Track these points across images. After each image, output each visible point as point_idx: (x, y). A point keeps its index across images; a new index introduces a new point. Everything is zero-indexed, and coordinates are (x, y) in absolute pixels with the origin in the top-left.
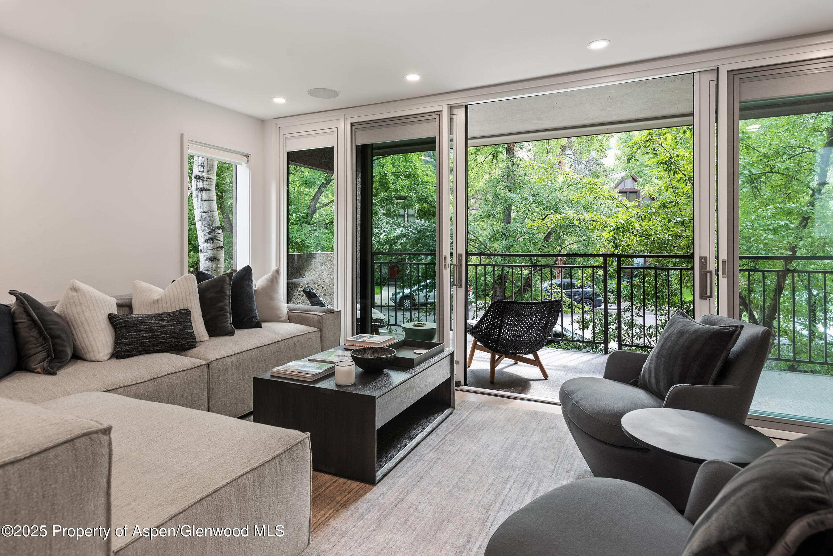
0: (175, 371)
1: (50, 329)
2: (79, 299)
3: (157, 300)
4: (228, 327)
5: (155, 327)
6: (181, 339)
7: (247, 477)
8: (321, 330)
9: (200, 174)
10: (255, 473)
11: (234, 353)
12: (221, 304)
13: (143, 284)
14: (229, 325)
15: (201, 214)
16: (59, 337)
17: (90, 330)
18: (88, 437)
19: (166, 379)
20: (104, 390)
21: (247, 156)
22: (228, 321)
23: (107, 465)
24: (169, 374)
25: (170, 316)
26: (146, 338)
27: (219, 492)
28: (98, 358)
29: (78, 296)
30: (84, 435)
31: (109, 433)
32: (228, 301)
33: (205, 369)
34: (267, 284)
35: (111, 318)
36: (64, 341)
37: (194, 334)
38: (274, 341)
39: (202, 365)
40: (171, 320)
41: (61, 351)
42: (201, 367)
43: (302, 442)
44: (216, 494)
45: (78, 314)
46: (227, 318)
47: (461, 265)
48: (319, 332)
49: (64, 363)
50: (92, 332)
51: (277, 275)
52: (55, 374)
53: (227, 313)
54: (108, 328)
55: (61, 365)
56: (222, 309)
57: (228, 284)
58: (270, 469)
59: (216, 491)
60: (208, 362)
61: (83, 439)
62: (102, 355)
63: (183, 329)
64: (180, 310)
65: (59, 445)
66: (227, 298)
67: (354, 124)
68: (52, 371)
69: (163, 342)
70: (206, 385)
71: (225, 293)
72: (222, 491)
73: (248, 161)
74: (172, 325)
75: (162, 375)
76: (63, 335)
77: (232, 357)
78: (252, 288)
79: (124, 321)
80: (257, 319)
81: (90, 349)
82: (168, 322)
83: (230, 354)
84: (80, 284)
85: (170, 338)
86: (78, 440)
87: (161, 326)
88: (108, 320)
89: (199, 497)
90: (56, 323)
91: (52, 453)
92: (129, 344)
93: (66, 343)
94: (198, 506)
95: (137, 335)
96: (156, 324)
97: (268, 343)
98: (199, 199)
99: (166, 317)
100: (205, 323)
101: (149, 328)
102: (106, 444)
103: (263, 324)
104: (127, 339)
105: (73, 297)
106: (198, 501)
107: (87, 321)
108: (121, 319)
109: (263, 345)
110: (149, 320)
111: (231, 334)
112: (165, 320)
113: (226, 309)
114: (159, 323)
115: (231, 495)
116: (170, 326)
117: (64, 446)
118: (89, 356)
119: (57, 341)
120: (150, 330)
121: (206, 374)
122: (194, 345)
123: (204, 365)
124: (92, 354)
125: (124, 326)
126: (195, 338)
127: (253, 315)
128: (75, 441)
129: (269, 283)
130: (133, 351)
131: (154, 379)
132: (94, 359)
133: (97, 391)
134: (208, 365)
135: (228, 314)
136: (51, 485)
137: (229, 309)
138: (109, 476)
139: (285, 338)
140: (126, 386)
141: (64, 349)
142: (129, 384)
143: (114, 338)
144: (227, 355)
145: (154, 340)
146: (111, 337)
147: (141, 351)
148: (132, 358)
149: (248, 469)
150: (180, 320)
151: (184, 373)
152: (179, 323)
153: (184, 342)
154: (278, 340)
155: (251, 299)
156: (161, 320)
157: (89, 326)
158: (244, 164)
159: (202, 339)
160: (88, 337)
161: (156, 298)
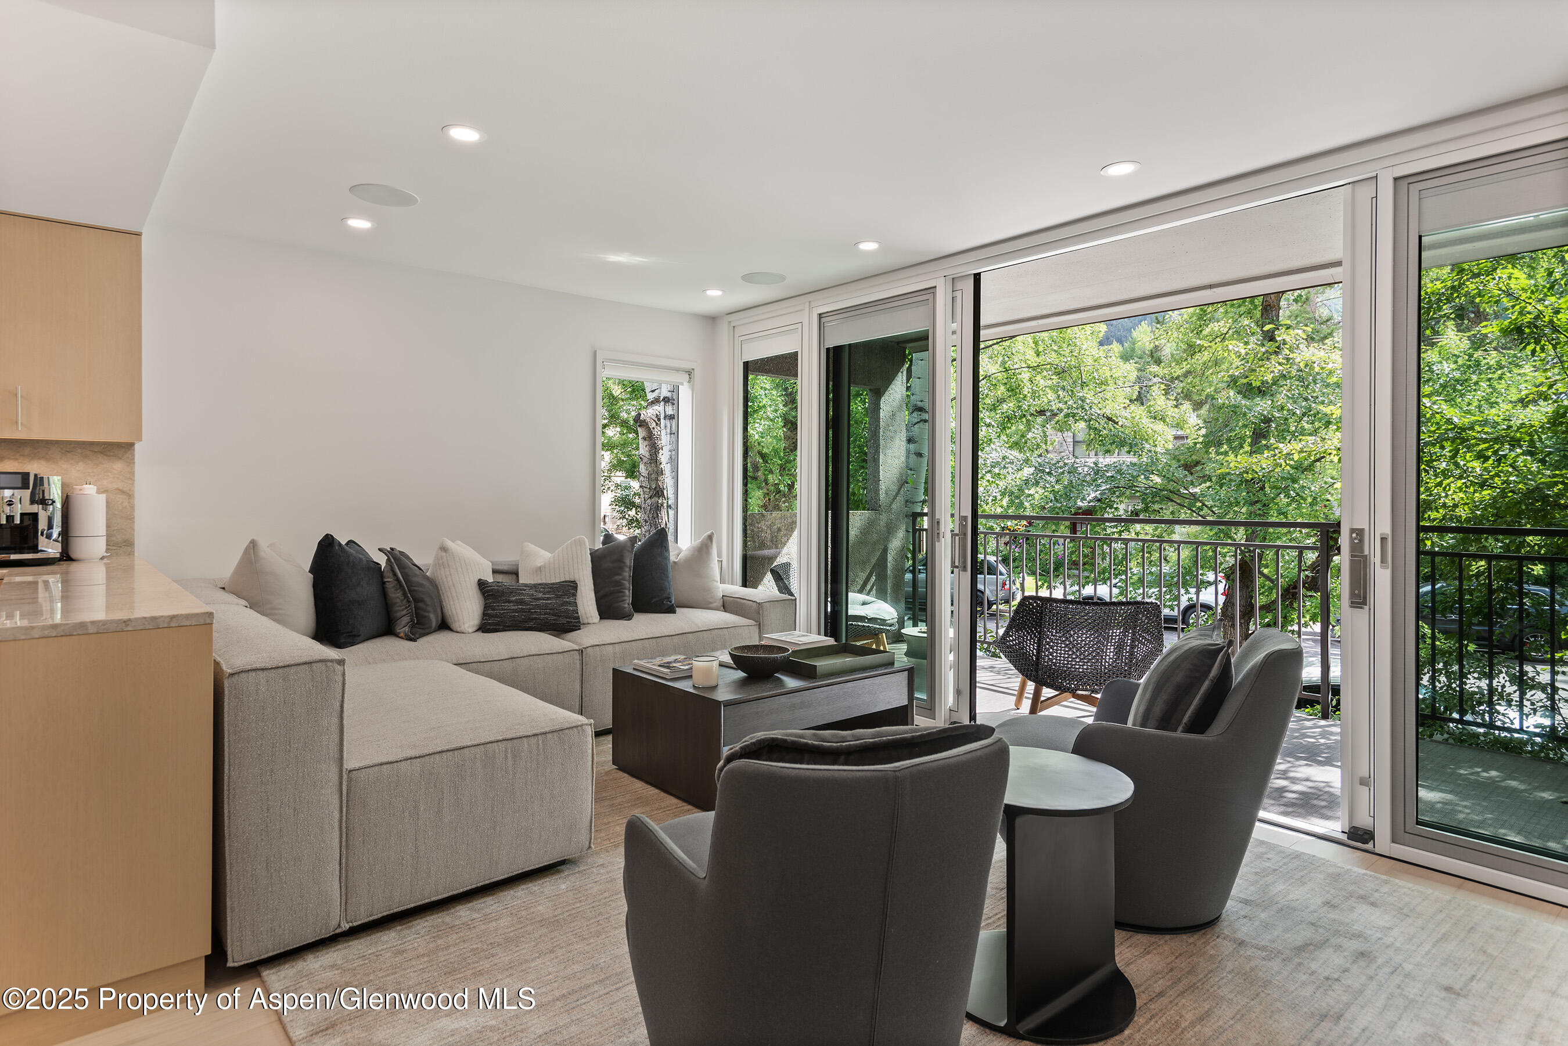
0: (539, 653)
1: (414, 590)
2: (447, 560)
3: (540, 567)
4: (625, 608)
5: (527, 599)
6: (560, 616)
7: (498, 745)
8: (760, 624)
9: (669, 395)
10: (509, 744)
11: (619, 641)
12: (617, 578)
13: (532, 547)
14: (626, 606)
15: (670, 453)
16: (422, 601)
17: (457, 596)
18: (324, 663)
19: (526, 660)
20: (456, 662)
21: (690, 373)
22: (625, 600)
23: (341, 691)
24: (530, 656)
25: (548, 588)
26: (515, 611)
27: (462, 751)
28: (462, 629)
29: (447, 557)
30: (320, 661)
31: (344, 665)
32: (627, 574)
33: (577, 656)
34: (693, 555)
35: (482, 584)
36: (427, 605)
37: (577, 613)
38: (681, 632)
39: (573, 650)
40: (549, 592)
41: (425, 617)
42: (573, 652)
43: (579, 728)
44: (459, 751)
45: (446, 578)
46: (624, 596)
47: (965, 534)
48: (757, 627)
49: (427, 631)
50: (458, 599)
51: (710, 543)
52: (415, 640)
53: (625, 589)
54: (476, 596)
55: (423, 631)
56: (619, 584)
57: (629, 551)
58: (529, 745)
59: (460, 749)
60: (581, 647)
61: (320, 664)
62: (466, 626)
63: (562, 605)
64: (566, 582)
65: (299, 664)
66: (627, 569)
67: (823, 315)
68: (413, 636)
69: (535, 619)
70: (578, 677)
71: (624, 562)
72: (466, 751)
73: (690, 378)
74: (548, 599)
75: (522, 655)
76: (427, 599)
77: (616, 645)
78: (667, 558)
79: (492, 590)
80: (671, 602)
81: (456, 619)
82: (544, 594)
83: (612, 642)
84: (450, 544)
85: (545, 614)
86: (316, 664)
87: (535, 599)
88: (478, 587)
89: (439, 749)
90: (422, 585)
91: (293, 670)
92: (496, 616)
93: (430, 609)
94: (437, 756)
95: (505, 606)
96: (528, 595)
97: (672, 634)
98: (668, 430)
99: (544, 588)
100: (597, 601)
101: (519, 599)
102: (340, 673)
103: (677, 609)
104: (494, 610)
105: (442, 557)
106: (437, 753)
107: (454, 586)
108: (489, 586)
109: (663, 635)
110: (521, 590)
111: (628, 617)
112: (540, 592)
113: (623, 584)
114: (533, 595)
115: (475, 758)
116: (546, 600)
117: (303, 667)
118: (454, 626)
119: (420, 605)
120: (521, 602)
121: (578, 663)
122: (576, 626)
123: (576, 650)
124: (457, 624)
125: (492, 595)
126: (578, 618)
127: (665, 595)
128: (313, 664)
129: (696, 553)
130: (499, 625)
131: (512, 658)
132: (459, 630)
133: (448, 662)
134: (581, 652)
135: (627, 592)
136: (291, 694)
137: (628, 585)
138: (343, 701)
139: (698, 630)
140: (480, 662)
141: (426, 614)
142: (482, 660)
143: (482, 608)
144: (609, 642)
145: (524, 614)
146: (478, 606)
147: (508, 626)
148: (498, 633)
149: (501, 738)
150: (560, 593)
151: (550, 657)
152: (558, 597)
153: (564, 621)
154: (687, 631)
155: (664, 574)
156: (536, 591)
157: (456, 592)
158: (686, 384)
159: (590, 621)
160: (454, 604)
161: (539, 565)
